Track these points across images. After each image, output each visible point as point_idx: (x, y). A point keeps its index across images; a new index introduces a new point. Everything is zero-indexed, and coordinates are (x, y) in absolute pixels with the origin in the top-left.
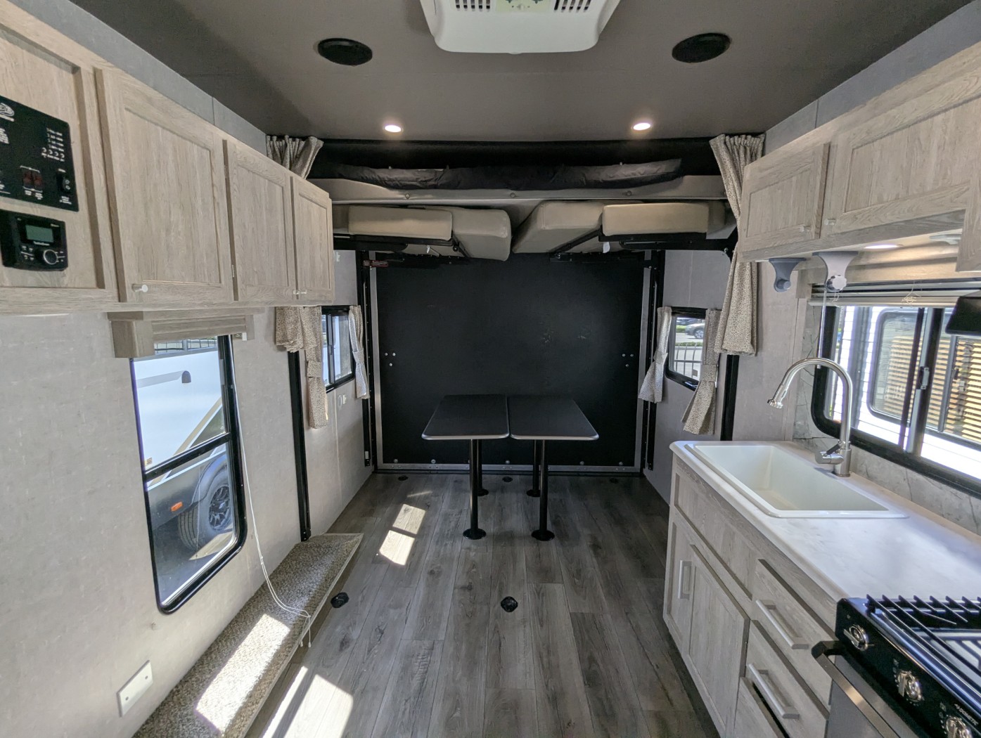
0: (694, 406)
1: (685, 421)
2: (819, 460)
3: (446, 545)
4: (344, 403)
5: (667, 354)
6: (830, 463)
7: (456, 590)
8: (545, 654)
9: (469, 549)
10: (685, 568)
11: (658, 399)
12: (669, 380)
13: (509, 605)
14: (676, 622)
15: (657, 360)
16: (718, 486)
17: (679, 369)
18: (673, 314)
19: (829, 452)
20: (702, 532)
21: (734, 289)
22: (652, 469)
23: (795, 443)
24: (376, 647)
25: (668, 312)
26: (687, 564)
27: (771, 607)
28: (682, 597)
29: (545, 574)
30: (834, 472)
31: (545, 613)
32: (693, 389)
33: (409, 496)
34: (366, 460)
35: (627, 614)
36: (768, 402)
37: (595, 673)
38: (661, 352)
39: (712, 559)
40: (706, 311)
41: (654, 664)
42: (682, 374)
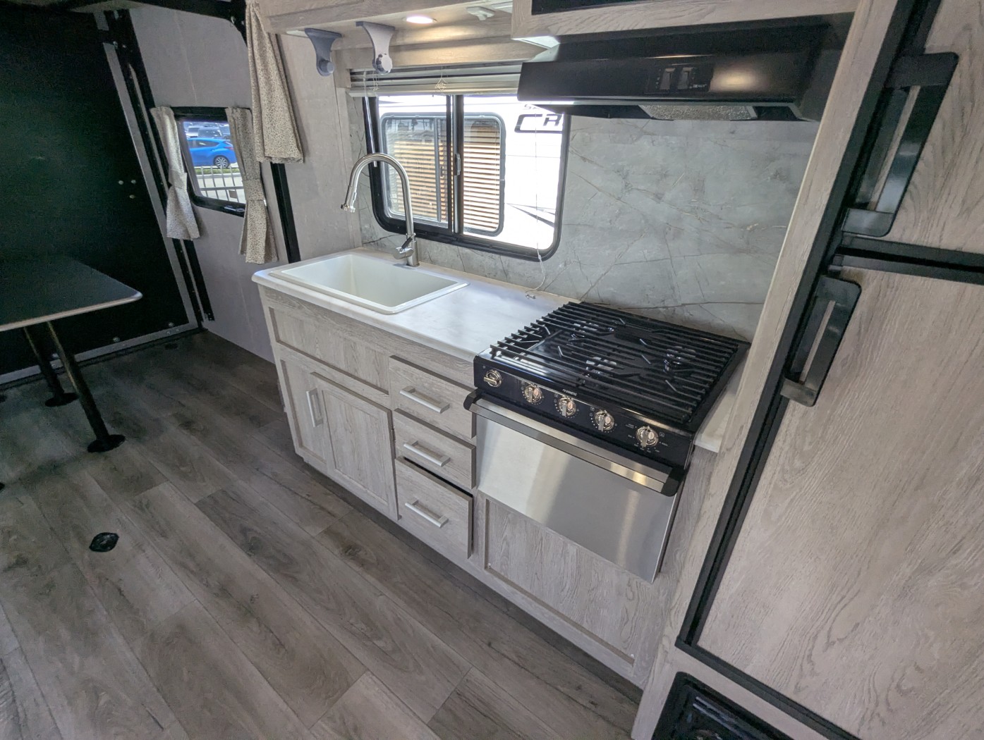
0: (249, 232)
1: (243, 251)
2: (397, 257)
5: (185, 176)
6: (404, 257)
8: (187, 561)
10: (313, 396)
11: (194, 234)
12: (201, 209)
13: (104, 543)
14: (312, 450)
15: (176, 183)
16: (329, 304)
17: (209, 193)
18: (177, 117)
19: (404, 247)
20: (318, 357)
21: (259, 76)
22: (213, 319)
23: (365, 248)
25: (169, 115)
26: (314, 393)
27: (412, 391)
28: (316, 425)
29: (137, 483)
30: (408, 265)
31: (162, 523)
32: (241, 215)
35: (257, 470)
36: (342, 207)
37: (254, 538)
38: (177, 173)
39: (338, 377)
40: (227, 111)
41: (304, 496)
42: (216, 198)
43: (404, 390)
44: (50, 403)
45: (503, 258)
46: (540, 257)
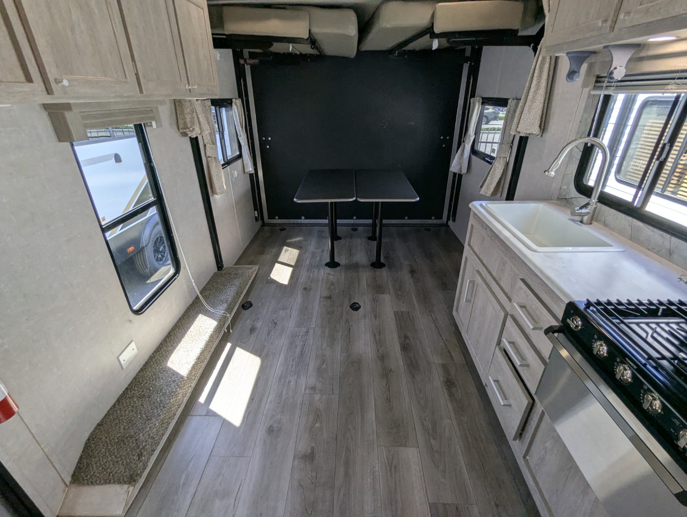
0: (490, 176)
1: (481, 187)
2: (573, 214)
3: (314, 271)
4: (236, 176)
5: (474, 136)
6: (580, 216)
7: (322, 299)
8: (377, 335)
9: (329, 274)
10: (471, 285)
11: (464, 171)
12: (473, 157)
13: (355, 307)
14: (461, 316)
15: (467, 141)
16: (500, 232)
17: (482, 148)
18: (483, 103)
19: (581, 208)
20: (484, 262)
22: (454, 221)
23: (558, 202)
24: (272, 332)
25: (479, 102)
26: (472, 282)
27: (523, 307)
28: (466, 301)
29: (378, 289)
30: (581, 222)
31: (378, 312)
32: (490, 163)
33: (287, 241)
34: (256, 217)
35: (430, 311)
36: (545, 172)
37: (408, 344)
38: (470, 135)
39: (489, 279)
40: (509, 100)
41: (444, 338)
42: (484, 152)
43: (518, 304)
44: (369, 238)
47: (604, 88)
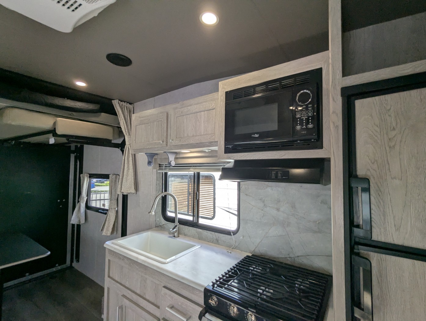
0: (107, 221)
1: (102, 230)
2: (170, 233)
5: (87, 197)
6: (173, 233)
12: (88, 211)
15: (81, 201)
17: (93, 204)
18: (90, 177)
19: (173, 229)
20: (127, 286)
22: (79, 262)
23: (156, 229)
26: (121, 308)
27: (172, 307)
30: (174, 237)
32: (106, 214)
36: (149, 213)
38: (83, 197)
39: (135, 297)
40: (110, 175)
42: (95, 206)
43: (168, 307)
45: (216, 234)
46: (232, 234)
47: (164, 169)
